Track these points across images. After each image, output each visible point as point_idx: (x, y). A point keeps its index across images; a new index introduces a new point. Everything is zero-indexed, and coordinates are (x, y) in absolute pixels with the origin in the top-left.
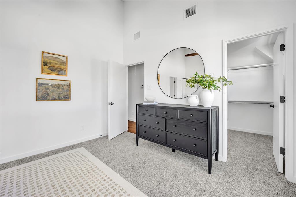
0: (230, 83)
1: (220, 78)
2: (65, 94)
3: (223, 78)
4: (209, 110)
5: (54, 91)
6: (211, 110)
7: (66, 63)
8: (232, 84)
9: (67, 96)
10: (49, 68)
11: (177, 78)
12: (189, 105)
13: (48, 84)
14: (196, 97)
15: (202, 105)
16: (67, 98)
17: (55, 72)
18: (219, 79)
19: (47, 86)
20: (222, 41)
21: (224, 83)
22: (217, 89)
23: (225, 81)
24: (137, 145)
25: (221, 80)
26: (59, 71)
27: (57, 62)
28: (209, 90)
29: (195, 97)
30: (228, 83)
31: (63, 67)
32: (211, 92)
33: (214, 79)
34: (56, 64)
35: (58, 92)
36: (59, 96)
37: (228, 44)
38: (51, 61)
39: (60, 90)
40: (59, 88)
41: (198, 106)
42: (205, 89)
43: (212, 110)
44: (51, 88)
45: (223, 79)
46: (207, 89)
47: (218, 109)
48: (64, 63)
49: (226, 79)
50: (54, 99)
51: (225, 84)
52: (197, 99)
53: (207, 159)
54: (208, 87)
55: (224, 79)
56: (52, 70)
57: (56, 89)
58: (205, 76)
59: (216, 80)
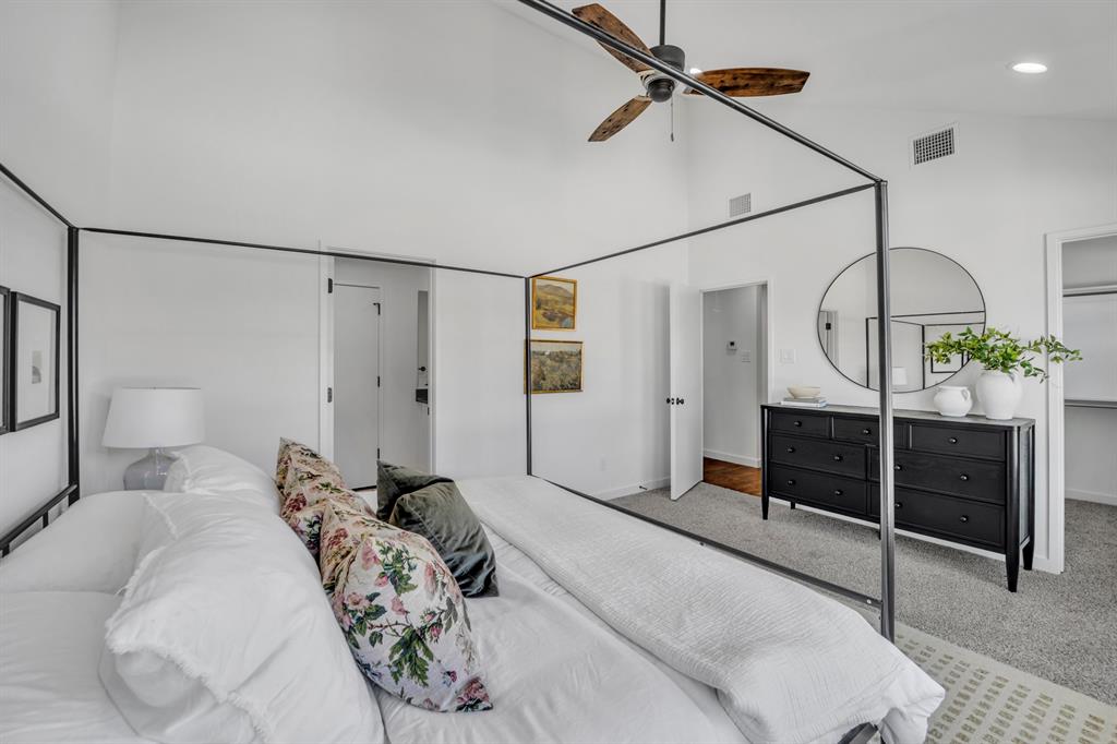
0: (1075, 355)
1: (1039, 341)
2: (574, 376)
3: (1050, 340)
4: (1012, 428)
5: (553, 370)
6: (1016, 429)
7: (574, 299)
8: (1081, 359)
9: (575, 380)
10: (544, 315)
11: (840, 315)
12: (939, 414)
13: (543, 354)
14: (963, 391)
15: (982, 414)
16: (576, 386)
17: (555, 323)
18: (1036, 344)
19: (543, 358)
20: (1045, 236)
21: (1053, 355)
22: (1035, 375)
23: (1056, 349)
24: (765, 517)
25: (1043, 347)
26: (562, 319)
27: (557, 299)
28: (1005, 374)
29: (960, 393)
30: (1064, 354)
31: (568, 308)
32: (1013, 379)
33: (1019, 344)
34: (556, 302)
35: (559, 373)
36: (562, 381)
37: (1064, 245)
38: (549, 297)
39: (565, 366)
40: (561, 361)
41: (968, 416)
42: (993, 372)
43: (1019, 428)
44: (549, 362)
45: (1048, 345)
46: (998, 373)
47: (1033, 427)
48: (570, 298)
49: (1058, 344)
50: (554, 389)
51: (1056, 359)
52: (966, 398)
53: (1005, 553)
54: (1000, 367)
55: (1052, 346)
56: (551, 319)
57: (557, 364)
58: (986, 332)
59: (1027, 346)
